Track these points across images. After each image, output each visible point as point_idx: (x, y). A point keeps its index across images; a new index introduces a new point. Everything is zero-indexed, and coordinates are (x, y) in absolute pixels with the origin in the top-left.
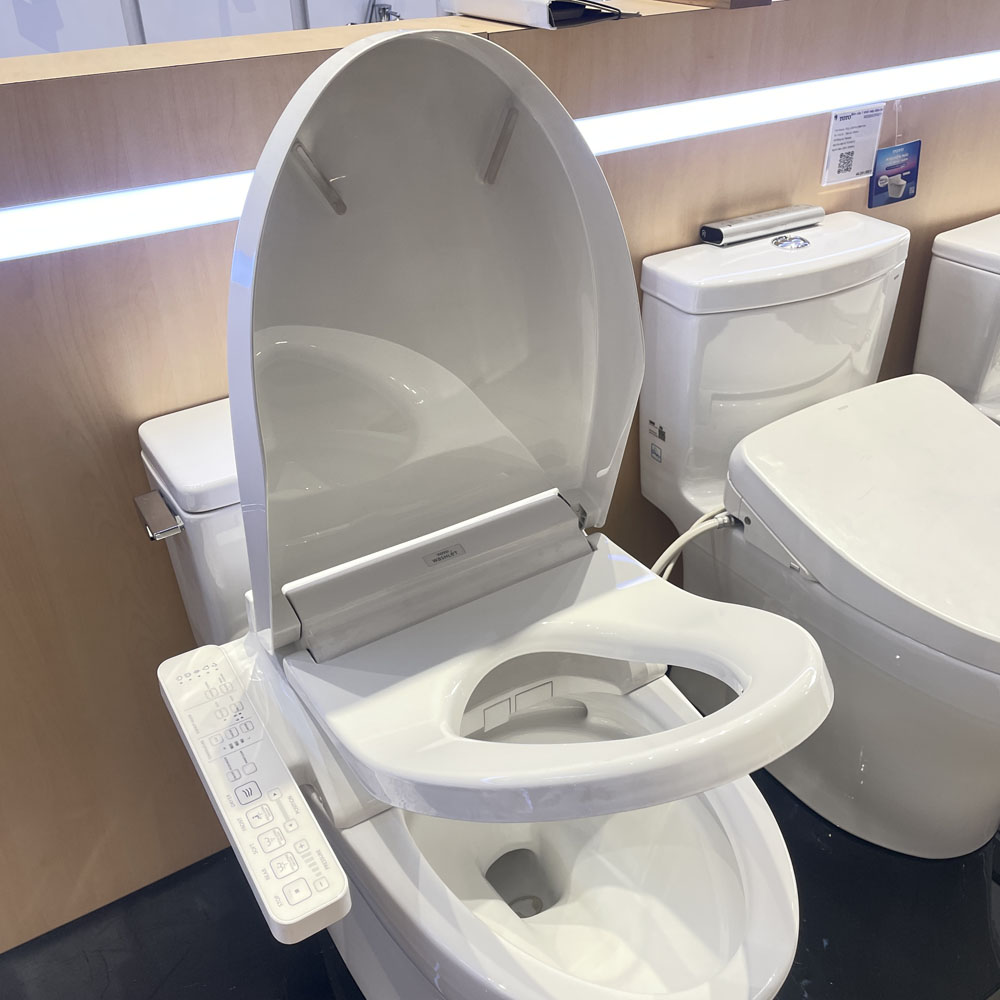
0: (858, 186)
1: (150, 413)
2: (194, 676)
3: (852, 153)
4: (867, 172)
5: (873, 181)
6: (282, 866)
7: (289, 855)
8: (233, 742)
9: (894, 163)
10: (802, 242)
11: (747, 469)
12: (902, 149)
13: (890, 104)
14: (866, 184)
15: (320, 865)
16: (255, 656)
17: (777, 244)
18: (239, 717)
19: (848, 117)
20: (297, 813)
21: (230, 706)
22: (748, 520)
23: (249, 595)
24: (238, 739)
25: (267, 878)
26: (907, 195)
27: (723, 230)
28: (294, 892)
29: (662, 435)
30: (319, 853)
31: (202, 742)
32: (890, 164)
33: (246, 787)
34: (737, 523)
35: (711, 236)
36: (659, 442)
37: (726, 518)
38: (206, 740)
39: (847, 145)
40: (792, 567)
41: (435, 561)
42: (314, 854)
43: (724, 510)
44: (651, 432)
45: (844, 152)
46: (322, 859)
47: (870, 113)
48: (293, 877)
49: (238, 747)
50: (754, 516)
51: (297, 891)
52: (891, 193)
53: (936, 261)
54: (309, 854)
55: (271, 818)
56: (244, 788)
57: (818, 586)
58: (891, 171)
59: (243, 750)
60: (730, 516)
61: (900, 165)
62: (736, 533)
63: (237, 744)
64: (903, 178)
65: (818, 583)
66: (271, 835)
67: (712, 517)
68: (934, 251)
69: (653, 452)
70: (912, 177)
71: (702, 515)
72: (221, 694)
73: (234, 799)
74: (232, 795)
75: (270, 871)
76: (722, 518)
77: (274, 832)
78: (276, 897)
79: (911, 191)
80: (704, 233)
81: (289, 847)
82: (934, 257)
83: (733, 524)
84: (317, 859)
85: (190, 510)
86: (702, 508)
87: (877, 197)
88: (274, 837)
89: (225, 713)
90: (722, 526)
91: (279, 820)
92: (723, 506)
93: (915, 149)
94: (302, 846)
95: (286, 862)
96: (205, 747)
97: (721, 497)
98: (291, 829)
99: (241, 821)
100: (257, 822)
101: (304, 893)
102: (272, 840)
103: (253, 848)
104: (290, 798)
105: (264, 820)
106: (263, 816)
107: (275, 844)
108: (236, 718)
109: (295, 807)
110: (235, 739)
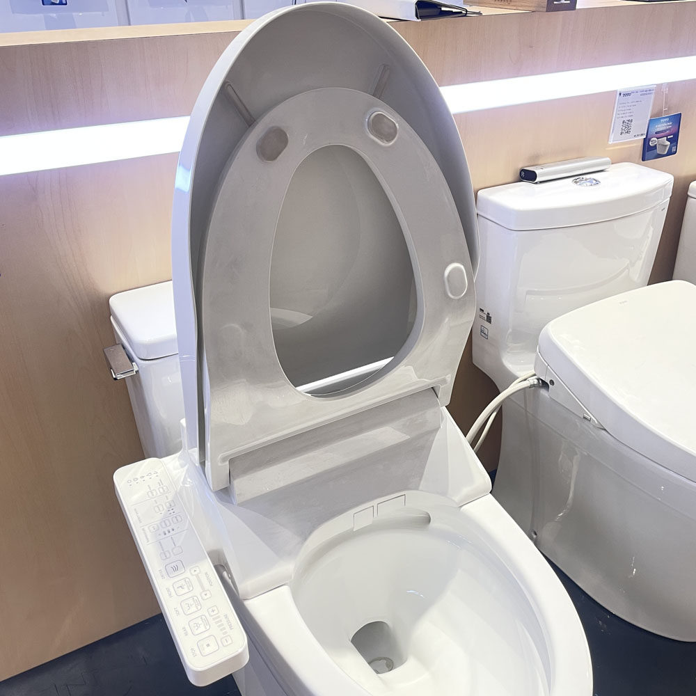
0: (634, 145)
2: (140, 480)
3: (631, 121)
4: (642, 135)
5: (646, 141)
6: (198, 626)
7: (204, 617)
8: (166, 530)
9: (661, 129)
10: (594, 182)
11: (552, 344)
12: (667, 119)
13: (659, 86)
14: (641, 143)
15: (228, 629)
16: (186, 467)
17: (576, 182)
18: (172, 511)
19: (628, 94)
20: (211, 585)
21: (165, 504)
22: (552, 382)
23: (183, 422)
24: (170, 528)
25: (186, 634)
26: (670, 153)
27: (537, 172)
28: (205, 646)
29: (489, 319)
30: (226, 616)
31: (143, 530)
32: (658, 130)
33: (174, 564)
34: (544, 385)
35: (528, 176)
36: (486, 324)
37: (536, 381)
38: (146, 528)
39: (627, 115)
40: (584, 418)
42: (223, 618)
43: (535, 375)
44: (481, 316)
45: (626, 119)
46: (228, 621)
47: (645, 92)
48: (206, 634)
49: (170, 534)
50: (556, 379)
51: (208, 645)
52: (659, 151)
53: (690, 201)
54: (219, 617)
55: (191, 589)
56: (172, 565)
57: (603, 432)
58: (659, 135)
59: (173, 537)
60: (538, 379)
61: (665, 131)
62: (543, 392)
63: (169, 532)
64: (668, 140)
65: (605, 430)
66: (191, 601)
67: (525, 380)
68: (689, 193)
69: (482, 331)
70: (674, 140)
71: (518, 378)
72: (159, 494)
73: (164, 573)
74: (163, 570)
75: (188, 629)
76: (534, 381)
77: (193, 599)
78: (192, 650)
79: (674, 150)
80: (523, 174)
81: (204, 611)
82: (689, 198)
83: (541, 385)
84: (224, 621)
85: (143, 358)
86: (517, 373)
87: (648, 152)
88: (192, 603)
89: (161, 508)
90: (532, 387)
91: (198, 590)
92: (533, 372)
93: (677, 119)
94: (213, 611)
95: (200, 622)
96: (145, 533)
97: (533, 366)
98: (205, 597)
99: (168, 590)
100: (181, 591)
101: (213, 647)
102: (191, 605)
103: (177, 611)
104: (206, 573)
105: (186, 590)
106: (185, 587)
107: (193, 609)
108: (169, 512)
109: (210, 581)
110: (168, 528)
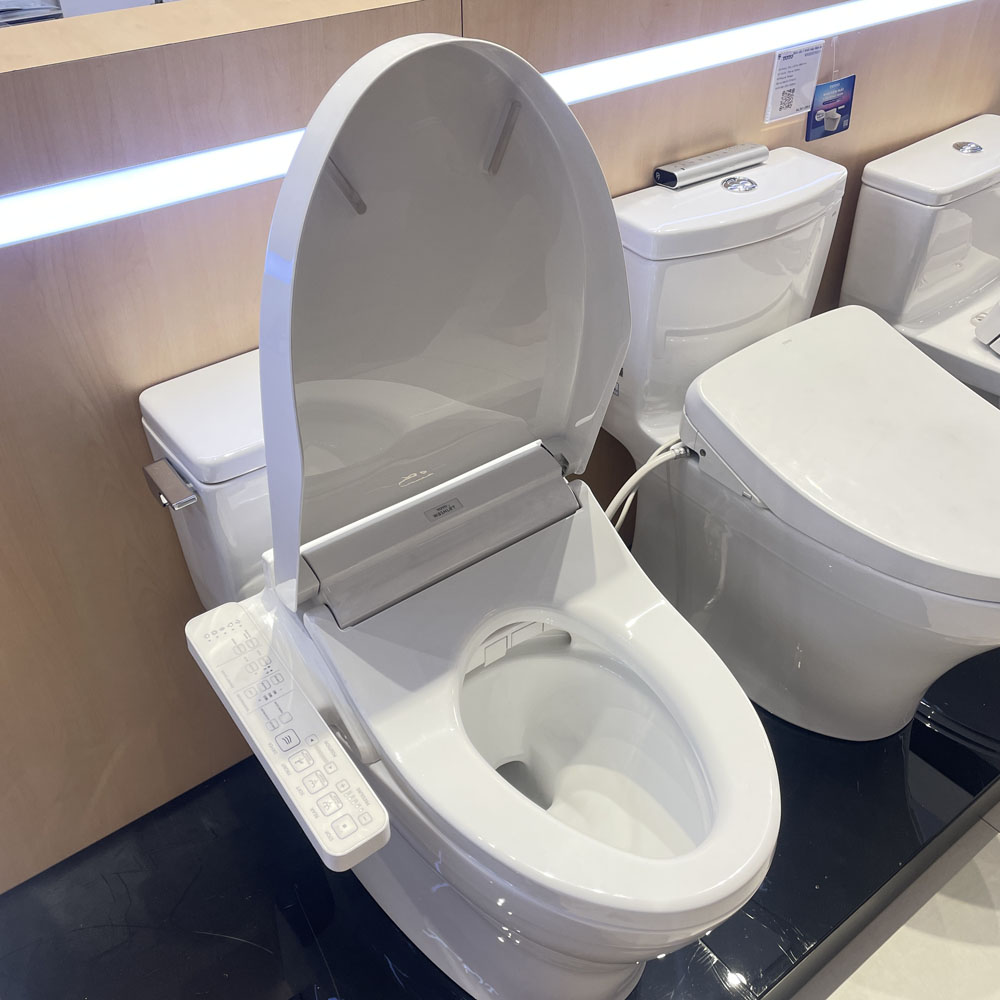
0: (797, 121)
1: (149, 381)
2: (220, 633)
3: (793, 90)
4: (807, 107)
5: (811, 115)
6: (328, 805)
7: (333, 795)
8: (266, 693)
9: (830, 98)
10: (749, 184)
11: (704, 406)
12: (838, 84)
13: (828, 40)
14: (804, 119)
15: (364, 804)
16: (274, 610)
17: (726, 186)
18: (269, 670)
19: (790, 57)
20: (335, 756)
21: (259, 661)
22: (703, 452)
23: (269, 555)
24: (271, 691)
26: (842, 128)
27: (676, 174)
28: (341, 827)
30: (359, 791)
31: (238, 696)
32: (827, 99)
33: (285, 735)
34: (692, 454)
35: (665, 179)
37: (682, 449)
38: (241, 693)
39: (788, 83)
40: (744, 496)
41: (435, 516)
42: (357, 793)
43: (679, 441)
45: (786, 89)
46: (363, 795)
47: (810, 50)
48: (339, 814)
49: (273, 698)
50: (708, 448)
51: (345, 826)
52: (827, 127)
53: (865, 190)
54: (350, 792)
55: (311, 762)
56: (283, 736)
57: (767, 511)
58: (827, 108)
59: (277, 701)
60: (685, 448)
61: (835, 100)
62: (691, 463)
63: (271, 696)
64: (838, 111)
65: (769, 509)
66: (314, 778)
67: (667, 449)
68: (863, 180)
70: (846, 112)
71: (659, 446)
72: (248, 649)
73: (275, 746)
74: (274, 744)
75: (317, 809)
76: (678, 450)
77: (316, 774)
78: (327, 833)
79: (845, 124)
80: (658, 176)
81: (332, 788)
82: (863, 186)
83: (688, 455)
84: (358, 796)
85: (206, 480)
86: (658, 439)
87: (814, 129)
88: (317, 779)
89: (255, 667)
90: (679, 457)
91: (319, 764)
92: (677, 436)
93: (850, 83)
94: (343, 786)
95: (330, 801)
96: (242, 701)
97: (677, 428)
98: (330, 771)
99: (285, 767)
100: (300, 767)
101: (350, 827)
102: (316, 782)
103: (299, 790)
104: (326, 742)
105: (306, 764)
106: (304, 760)
107: (319, 785)
108: (266, 671)
109: (332, 751)
110: (268, 691)
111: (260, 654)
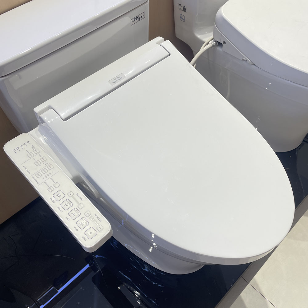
2: (20, 148)
6: (82, 224)
7: (84, 219)
8: (46, 175)
11: (225, 21)
15: (98, 221)
18: (46, 163)
20: (82, 200)
21: (41, 159)
22: (224, 43)
24: (48, 173)
28: (89, 234)
29: (185, 10)
30: (96, 215)
31: (33, 177)
33: (58, 193)
34: (219, 44)
36: (183, 13)
37: (215, 43)
40: (243, 60)
42: (94, 216)
43: (213, 39)
44: (179, 9)
46: (98, 217)
49: (49, 177)
50: (227, 41)
54: (92, 216)
55: (72, 204)
56: (57, 194)
57: (254, 66)
59: (52, 178)
60: (216, 42)
62: (219, 48)
63: (48, 175)
66: (74, 212)
67: (208, 44)
69: (181, 18)
71: (204, 43)
72: (34, 155)
74: (53, 198)
75: (77, 227)
76: (213, 43)
77: (75, 210)
78: (83, 237)
81: (83, 215)
83: (217, 45)
84: (95, 218)
86: (204, 40)
88: (75, 212)
89: (39, 163)
90: (213, 46)
91: (75, 205)
92: (212, 37)
94: (88, 214)
95: (83, 222)
96: (35, 180)
97: (212, 33)
98: (81, 207)
99: (59, 209)
100: (66, 207)
101: (93, 232)
102: (75, 213)
103: (68, 219)
104: (77, 194)
105: (69, 206)
106: (68, 204)
107: (76, 215)
108: (45, 164)
109: (81, 198)
110: (47, 173)
111: (41, 156)
